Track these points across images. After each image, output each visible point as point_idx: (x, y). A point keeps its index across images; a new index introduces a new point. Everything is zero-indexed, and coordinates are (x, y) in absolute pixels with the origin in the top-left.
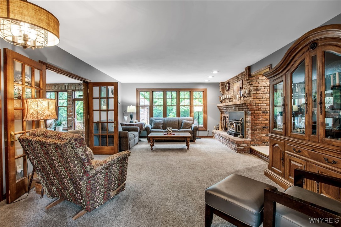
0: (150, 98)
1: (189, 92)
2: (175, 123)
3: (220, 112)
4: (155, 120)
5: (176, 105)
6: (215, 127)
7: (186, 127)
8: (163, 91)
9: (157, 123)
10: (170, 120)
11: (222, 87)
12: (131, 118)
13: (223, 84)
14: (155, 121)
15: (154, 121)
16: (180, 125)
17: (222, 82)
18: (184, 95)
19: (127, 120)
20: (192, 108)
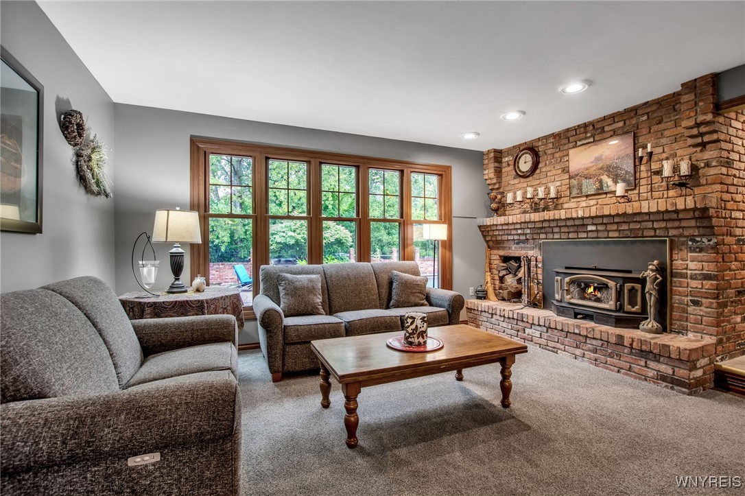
0: (254, 183)
1: (397, 173)
2: (365, 284)
3: (485, 244)
4: (289, 276)
5: (354, 216)
6: (472, 290)
7: (413, 299)
8: (309, 162)
9: (303, 288)
10: (344, 273)
11: (496, 165)
12: (177, 269)
13: (499, 155)
14: (290, 282)
15: (285, 279)
16: (384, 291)
17: (496, 151)
18: (383, 183)
19: (152, 280)
20: (409, 227)
